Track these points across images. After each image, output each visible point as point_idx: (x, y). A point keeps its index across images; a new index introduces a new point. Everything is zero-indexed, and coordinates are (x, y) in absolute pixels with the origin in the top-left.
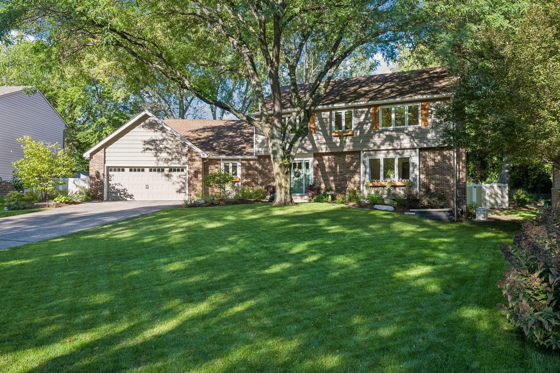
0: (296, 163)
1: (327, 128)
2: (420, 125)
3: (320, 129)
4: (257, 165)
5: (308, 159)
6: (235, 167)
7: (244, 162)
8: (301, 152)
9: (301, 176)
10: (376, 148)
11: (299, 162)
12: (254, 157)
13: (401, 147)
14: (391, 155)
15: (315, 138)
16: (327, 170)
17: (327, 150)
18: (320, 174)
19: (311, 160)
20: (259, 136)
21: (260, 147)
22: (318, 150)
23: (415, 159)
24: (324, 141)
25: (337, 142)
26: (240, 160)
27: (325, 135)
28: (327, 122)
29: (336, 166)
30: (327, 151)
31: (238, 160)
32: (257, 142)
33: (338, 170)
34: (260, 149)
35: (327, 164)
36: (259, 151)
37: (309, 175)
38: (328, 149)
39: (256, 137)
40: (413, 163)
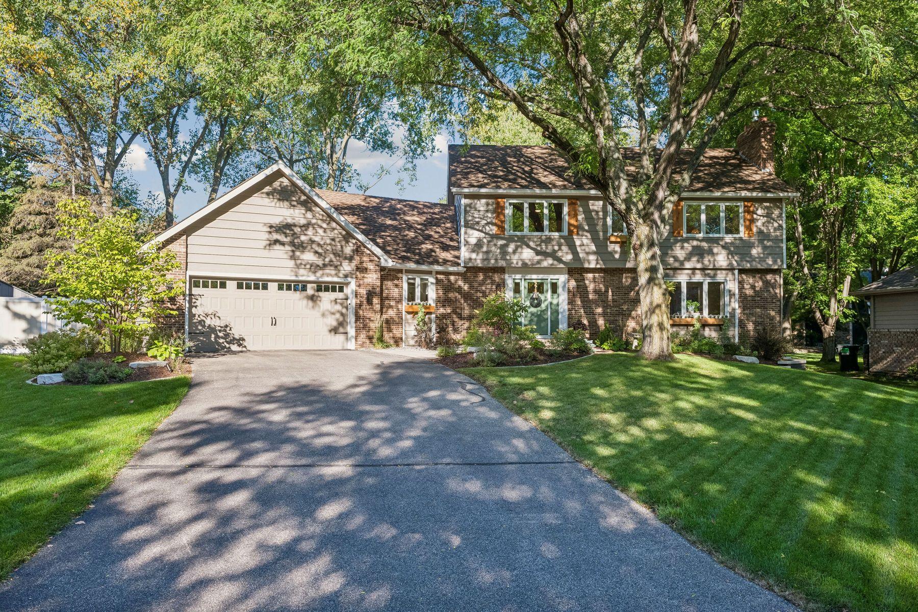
0: (534, 283)
1: (599, 228)
2: (742, 235)
3: (586, 228)
4: (461, 283)
5: (556, 277)
6: (424, 286)
7: (440, 277)
8: (552, 265)
9: (543, 306)
10: (677, 265)
11: (539, 281)
12: (461, 269)
13: (714, 266)
14: (698, 278)
15: (578, 243)
16: (591, 296)
17: (597, 263)
18: (579, 303)
19: (562, 278)
20: (470, 231)
21: (473, 251)
22: (582, 264)
23: (732, 285)
24: (593, 248)
25: (616, 252)
26: (434, 273)
27: (595, 239)
28: (599, 218)
29: (607, 291)
30: (598, 266)
31: (429, 273)
32: (467, 243)
33: (610, 297)
34: (474, 256)
35: (591, 287)
36: (470, 259)
37: (558, 305)
38: (601, 262)
39: (466, 233)
40: (730, 291)
